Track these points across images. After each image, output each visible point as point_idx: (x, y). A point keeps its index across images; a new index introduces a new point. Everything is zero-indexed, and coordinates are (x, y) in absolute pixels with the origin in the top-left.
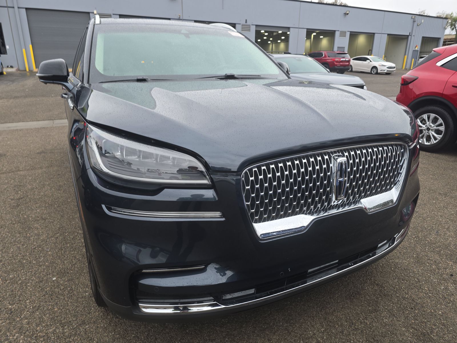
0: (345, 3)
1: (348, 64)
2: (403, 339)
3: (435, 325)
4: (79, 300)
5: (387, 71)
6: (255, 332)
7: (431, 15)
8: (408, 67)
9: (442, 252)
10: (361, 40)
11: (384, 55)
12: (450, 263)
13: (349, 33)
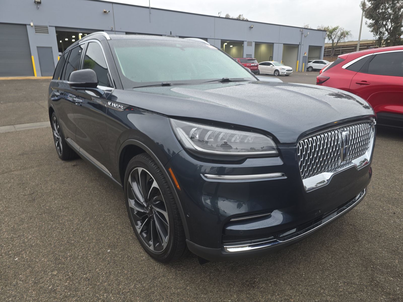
0: (246, 19)
1: (256, 68)
2: (383, 255)
3: (398, 245)
4: (141, 263)
5: (287, 73)
6: (286, 265)
7: (313, 28)
8: (300, 70)
9: (382, 199)
10: (263, 48)
11: (282, 61)
12: (390, 206)
13: (254, 43)
